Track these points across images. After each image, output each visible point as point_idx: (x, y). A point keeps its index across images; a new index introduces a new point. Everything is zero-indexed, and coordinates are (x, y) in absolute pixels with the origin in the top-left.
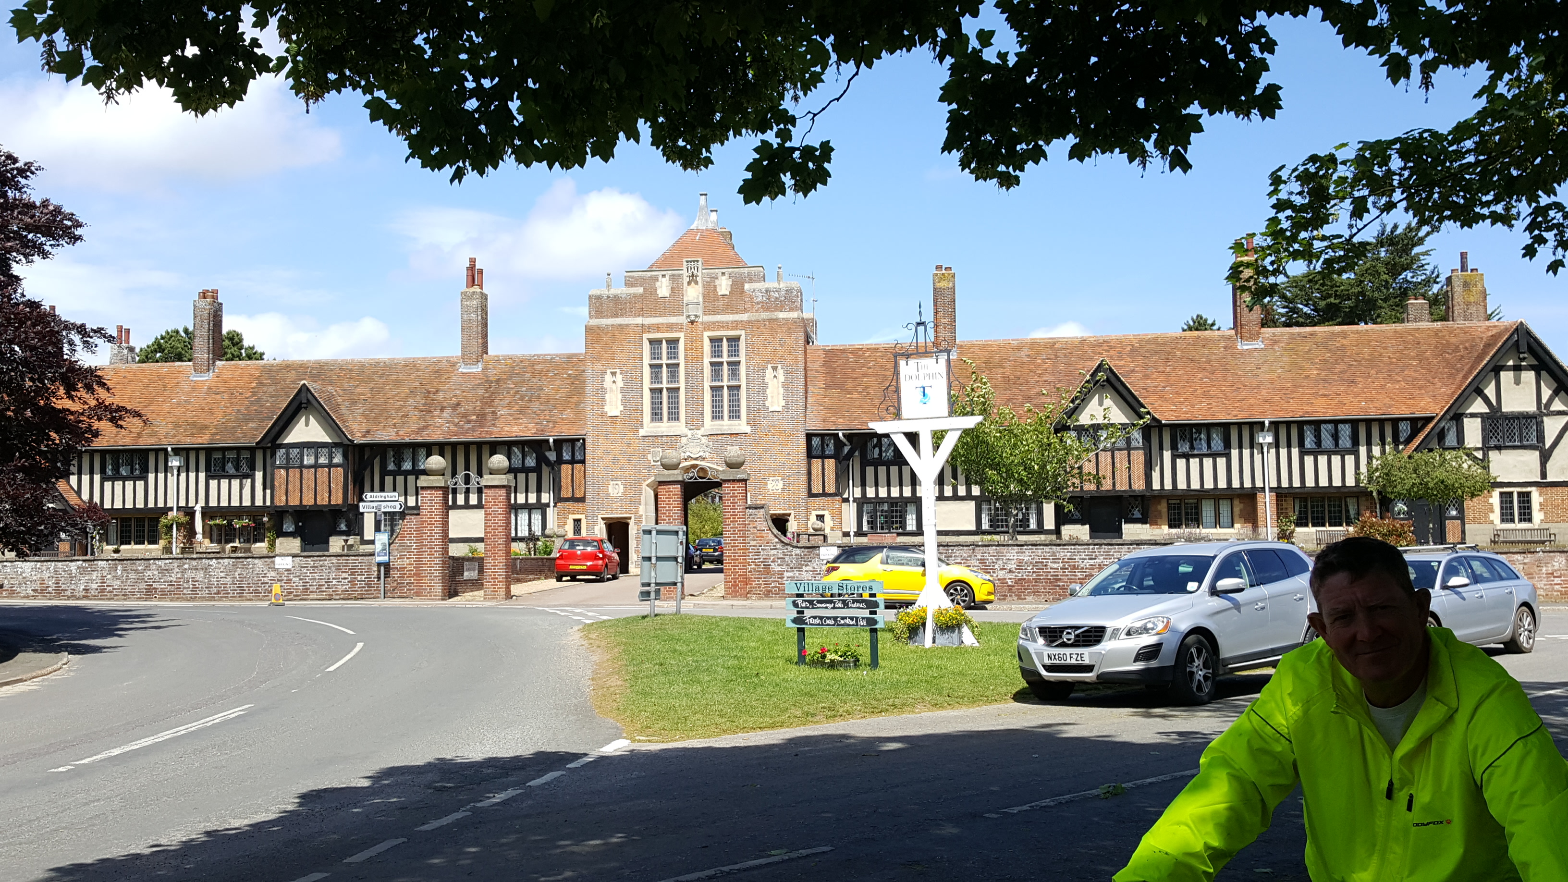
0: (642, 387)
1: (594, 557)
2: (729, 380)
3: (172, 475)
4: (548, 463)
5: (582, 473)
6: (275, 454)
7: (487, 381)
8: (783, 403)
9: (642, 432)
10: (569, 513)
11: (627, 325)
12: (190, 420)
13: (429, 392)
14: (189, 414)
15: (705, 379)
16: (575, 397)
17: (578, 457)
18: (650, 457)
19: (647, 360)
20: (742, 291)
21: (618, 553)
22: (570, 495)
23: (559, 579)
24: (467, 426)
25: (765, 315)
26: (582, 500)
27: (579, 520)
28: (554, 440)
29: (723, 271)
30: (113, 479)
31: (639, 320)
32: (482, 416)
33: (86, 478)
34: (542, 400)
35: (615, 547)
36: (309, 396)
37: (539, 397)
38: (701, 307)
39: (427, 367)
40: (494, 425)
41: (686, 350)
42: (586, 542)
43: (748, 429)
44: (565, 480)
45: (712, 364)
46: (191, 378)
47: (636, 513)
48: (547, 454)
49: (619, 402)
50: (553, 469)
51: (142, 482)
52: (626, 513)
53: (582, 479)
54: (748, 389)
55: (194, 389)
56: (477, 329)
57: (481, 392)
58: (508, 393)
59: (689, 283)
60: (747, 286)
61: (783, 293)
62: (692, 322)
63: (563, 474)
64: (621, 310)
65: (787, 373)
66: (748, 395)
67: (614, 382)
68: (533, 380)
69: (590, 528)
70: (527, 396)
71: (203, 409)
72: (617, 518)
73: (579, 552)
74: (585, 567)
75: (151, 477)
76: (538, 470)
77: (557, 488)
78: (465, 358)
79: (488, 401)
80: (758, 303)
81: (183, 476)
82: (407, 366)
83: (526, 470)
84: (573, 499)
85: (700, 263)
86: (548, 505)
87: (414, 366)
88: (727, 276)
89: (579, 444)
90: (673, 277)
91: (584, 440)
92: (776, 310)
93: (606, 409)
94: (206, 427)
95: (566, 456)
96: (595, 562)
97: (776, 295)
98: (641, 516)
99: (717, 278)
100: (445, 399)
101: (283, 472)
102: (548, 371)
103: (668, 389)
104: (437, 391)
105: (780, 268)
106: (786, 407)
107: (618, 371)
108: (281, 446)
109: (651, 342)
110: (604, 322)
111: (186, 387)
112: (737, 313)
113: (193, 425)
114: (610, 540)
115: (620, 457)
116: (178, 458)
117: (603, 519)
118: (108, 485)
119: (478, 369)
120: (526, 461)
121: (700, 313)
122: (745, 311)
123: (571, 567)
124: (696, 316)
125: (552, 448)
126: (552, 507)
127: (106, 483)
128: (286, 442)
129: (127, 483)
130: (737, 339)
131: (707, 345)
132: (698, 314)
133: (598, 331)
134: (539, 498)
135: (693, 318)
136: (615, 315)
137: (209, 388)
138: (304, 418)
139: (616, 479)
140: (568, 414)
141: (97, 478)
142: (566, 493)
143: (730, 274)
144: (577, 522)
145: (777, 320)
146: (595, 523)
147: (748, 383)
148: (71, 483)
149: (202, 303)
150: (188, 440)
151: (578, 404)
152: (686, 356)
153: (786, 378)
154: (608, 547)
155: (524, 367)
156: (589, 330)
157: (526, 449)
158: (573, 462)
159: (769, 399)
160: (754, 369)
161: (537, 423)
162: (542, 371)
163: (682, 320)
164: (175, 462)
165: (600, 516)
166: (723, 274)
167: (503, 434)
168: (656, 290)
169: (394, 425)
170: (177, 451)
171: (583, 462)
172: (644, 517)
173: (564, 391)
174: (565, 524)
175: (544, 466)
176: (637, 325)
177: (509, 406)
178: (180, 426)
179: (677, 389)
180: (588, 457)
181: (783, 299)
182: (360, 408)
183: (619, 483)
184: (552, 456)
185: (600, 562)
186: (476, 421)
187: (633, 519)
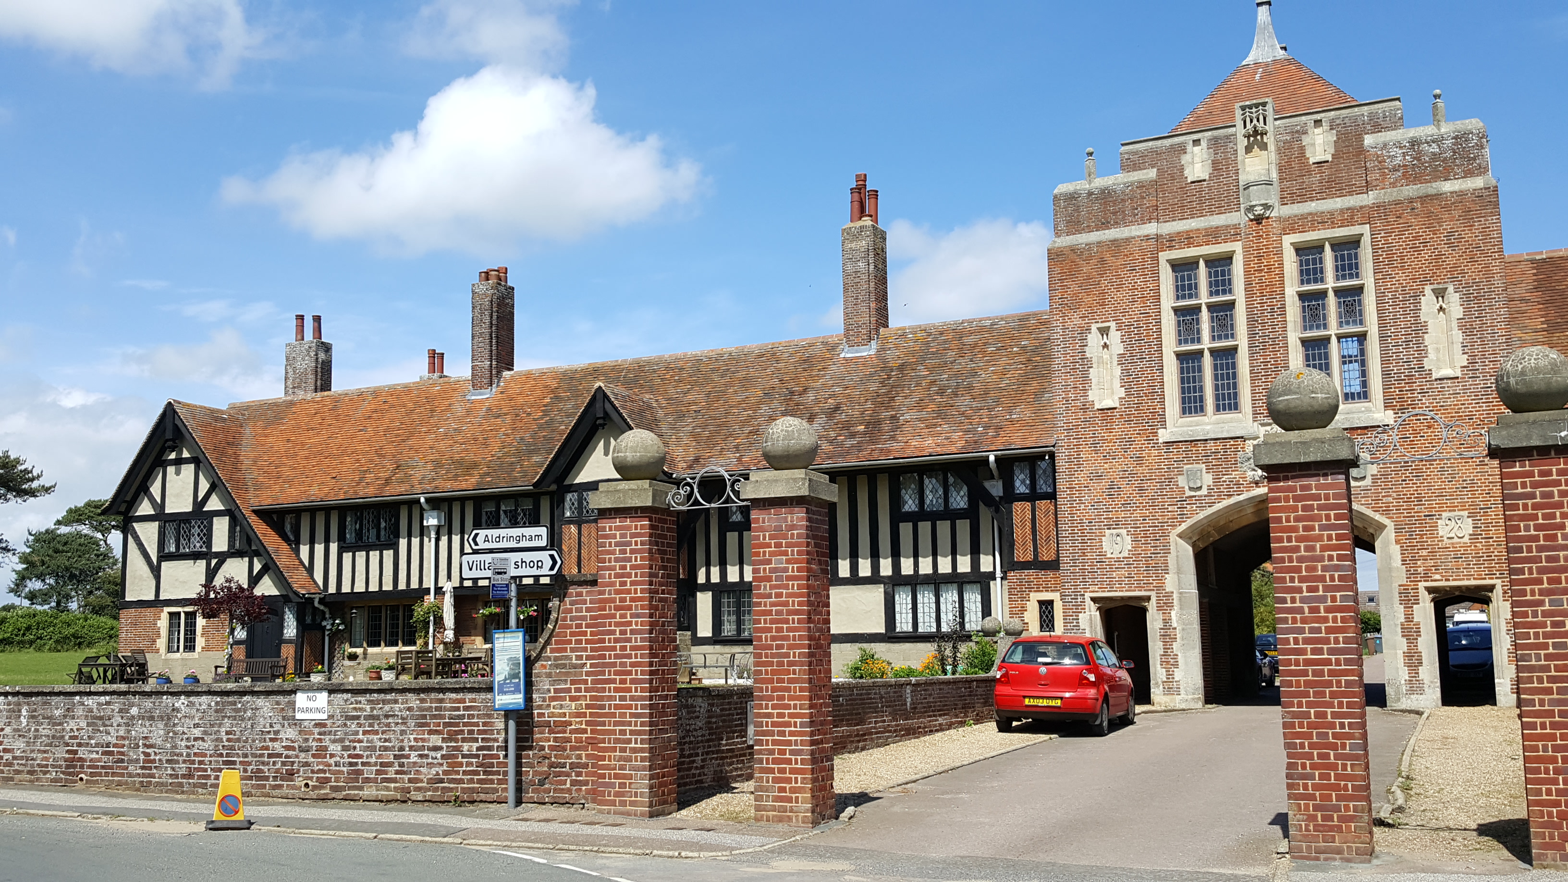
0: (1160, 351)
1: (1077, 680)
2: (1341, 324)
3: (430, 541)
4: (990, 501)
5: (1052, 517)
6: (563, 501)
7: (883, 369)
8: (1463, 360)
9: (1163, 435)
10: (1030, 589)
11: (1128, 240)
12: (457, 457)
13: (792, 393)
14: (457, 448)
15: (1290, 326)
16: (1035, 383)
17: (1043, 487)
18: (1182, 481)
19: (1168, 301)
20: (1361, 151)
21: (1129, 671)
22: (1030, 557)
23: (1004, 727)
24: (849, 443)
25: (1411, 190)
26: (1054, 565)
27: (1051, 603)
28: (997, 458)
29: (1318, 117)
30: (353, 549)
31: (1151, 228)
32: (873, 425)
33: (319, 548)
34: (975, 392)
35: (1120, 659)
36: (608, 406)
37: (970, 387)
38: (1275, 191)
39: (791, 355)
40: (893, 438)
41: (1247, 273)
42: (1064, 647)
43: (1388, 417)
44: (1021, 531)
45: (1302, 296)
46: (468, 397)
47: (1160, 588)
48: (987, 485)
49: (1117, 383)
50: (997, 510)
51: (391, 552)
52: (1140, 588)
53: (1052, 527)
54: (1383, 338)
55: (469, 412)
56: (867, 286)
57: (873, 387)
58: (918, 385)
59: (1248, 149)
60: (1369, 140)
61: (1449, 142)
62: (1258, 220)
63: (1016, 520)
64: (1115, 213)
65: (1467, 300)
66: (1384, 351)
67: (1105, 346)
68: (961, 360)
69: (1071, 619)
70: (949, 387)
71: (476, 439)
72: (1122, 598)
73: (1043, 670)
74: (1058, 703)
75: (403, 543)
76: (971, 514)
77: (1006, 546)
78: (851, 335)
79: (885, 400)
80: (1395, 170)
81: (444, 540)
82: (762, 356)
83: (952, 515)
84: (1037, 564)
85: (1269, 108)
86: (992, 576)
87: (774, 354)
88: (1326, 125)
89: (1043, 465)
90: (1215, 143)
91: (1052, 455)
92: (1436, 179)
93: (1092, 396)
94: (475, 465)
95: (1021, 488)
96: (1080, 693)
97: (1435, 148)
98: (1169, 595)
99: (1306, 133)
100: (817, 401)
101: (573, 529)
102: (985, 344)
103: (1212, 351)
104: (805, 390)
105: (1436, 97)
106: (1471, 367)
107: (1113, 325)
108: (572, 488)
109: (1176, 266)
110: (1083, 239)
111: (459, 409)
112: (1351, 193)
113: (459, 463)
114: (1110, 642)
115: (1123, 484)
116: (435, 513)
117: (1093, 599)
118: (347, 557)
119: (869, 351)
120: (951, 500)
121: (1274, 200)
122: (1368, 187)
123: (1027, 701)
124: (1266, 207)
125: (995, 473)
126: (999, 580)
127: (344, 554)
128: (577, 481)
129: (371, 553)
130: (1355, 242)
131: (1290, 263)
132: (1270, 202)
133: (1072, 256)
134: (975, 564)
135: (1259, 210)
136: (1105, 225)
137: (489, 409)
138: (602, 443)
139: (1117, 525)
140: (1022, 412)
141: (334, 547)
142: (1022, 554)
143: (1332, 121)
144: (1046, 607)
145: (1438, 196)
146: (1079, 608)
147: (1382, 326)
148: (302, 556)
149: (485, 288)
150: (449, 485)
151: (1038, 395)
152: (1248, 285)
153: (1467, 311)
154: (1107, 658)
155: (945, 342)
156: (1055, 257)
157: (951, 480)
158: (1033, 496)
159: (1432, 355)
160: (1395, 297)
161: (967, 431)
162: (975, 345)
163: (1238, 218)
164: (431, 521)
165: (1088, 595)
166: (1318, 123)
167: (908, 453)
168: (1182, 170)
169: (737, 447)
170: (435, 503)
171: (1052, 496)
172: (1175, 596)
173: (1016, 372)
174: (1024, 609)
175: (982, 507)
176: (1147, 238)
177: (920, 405)
178: (441, 467)
179: (1233, 351)
180: (1061, 485)
181: (1449, 154)
182: (689, 425)
183: (1124, 532)
184: (996, 488)
185: (1092, 692)
186: (865, 433)
187: (1154, 600)
